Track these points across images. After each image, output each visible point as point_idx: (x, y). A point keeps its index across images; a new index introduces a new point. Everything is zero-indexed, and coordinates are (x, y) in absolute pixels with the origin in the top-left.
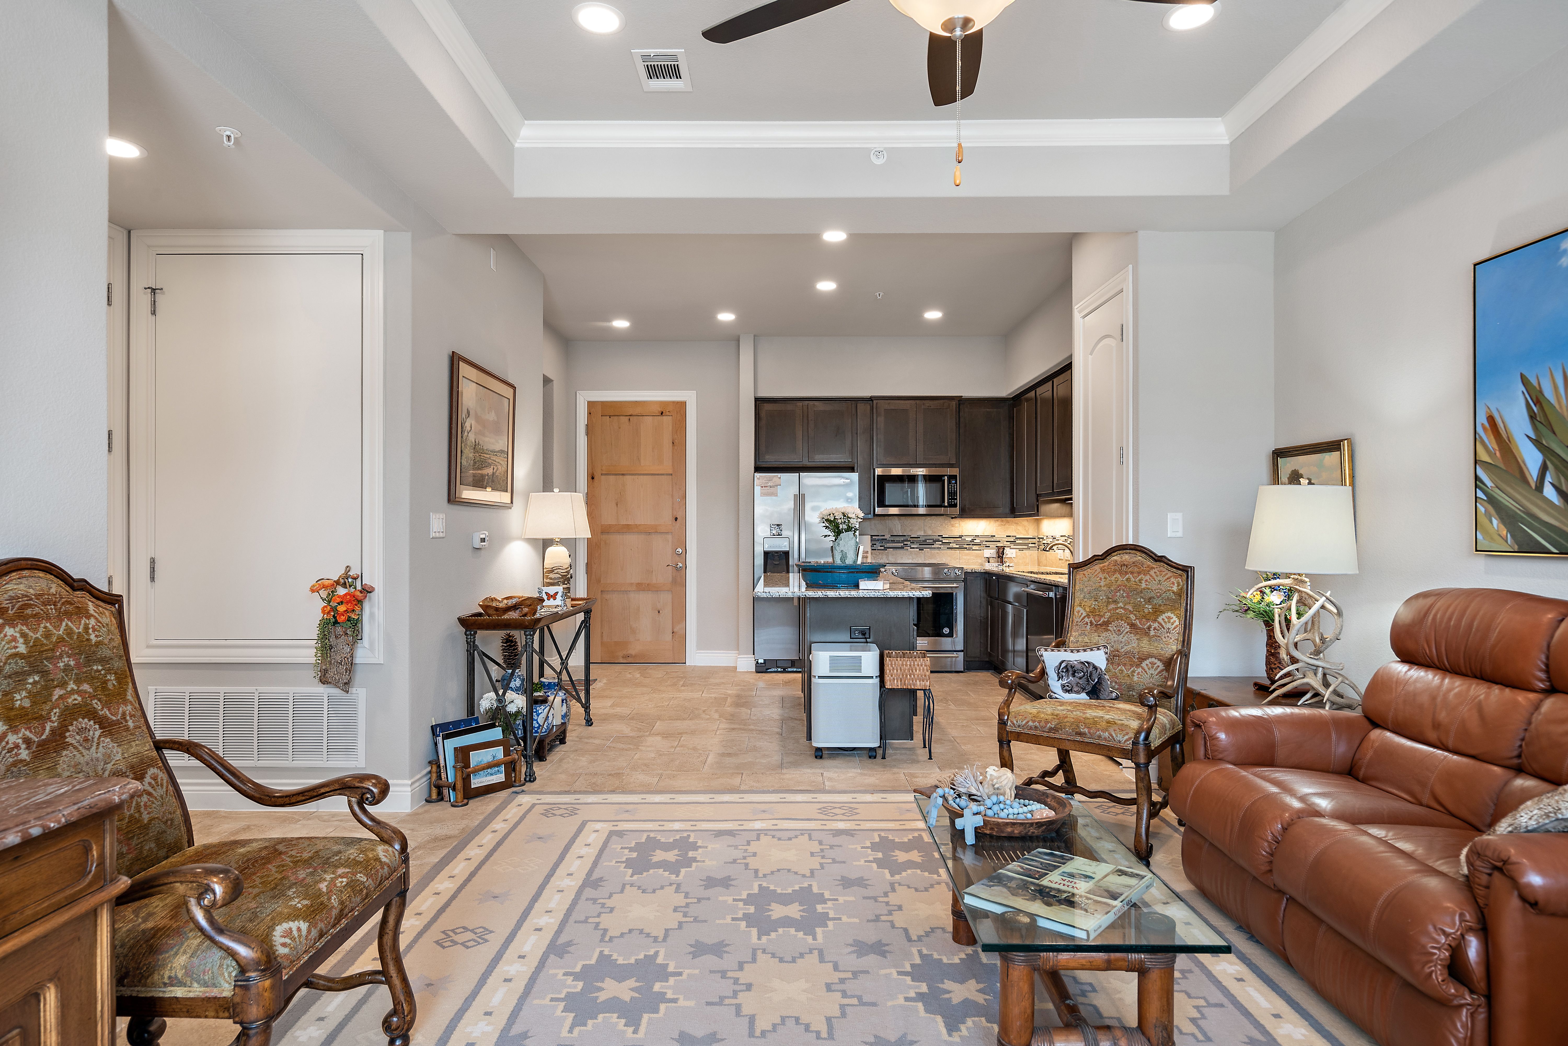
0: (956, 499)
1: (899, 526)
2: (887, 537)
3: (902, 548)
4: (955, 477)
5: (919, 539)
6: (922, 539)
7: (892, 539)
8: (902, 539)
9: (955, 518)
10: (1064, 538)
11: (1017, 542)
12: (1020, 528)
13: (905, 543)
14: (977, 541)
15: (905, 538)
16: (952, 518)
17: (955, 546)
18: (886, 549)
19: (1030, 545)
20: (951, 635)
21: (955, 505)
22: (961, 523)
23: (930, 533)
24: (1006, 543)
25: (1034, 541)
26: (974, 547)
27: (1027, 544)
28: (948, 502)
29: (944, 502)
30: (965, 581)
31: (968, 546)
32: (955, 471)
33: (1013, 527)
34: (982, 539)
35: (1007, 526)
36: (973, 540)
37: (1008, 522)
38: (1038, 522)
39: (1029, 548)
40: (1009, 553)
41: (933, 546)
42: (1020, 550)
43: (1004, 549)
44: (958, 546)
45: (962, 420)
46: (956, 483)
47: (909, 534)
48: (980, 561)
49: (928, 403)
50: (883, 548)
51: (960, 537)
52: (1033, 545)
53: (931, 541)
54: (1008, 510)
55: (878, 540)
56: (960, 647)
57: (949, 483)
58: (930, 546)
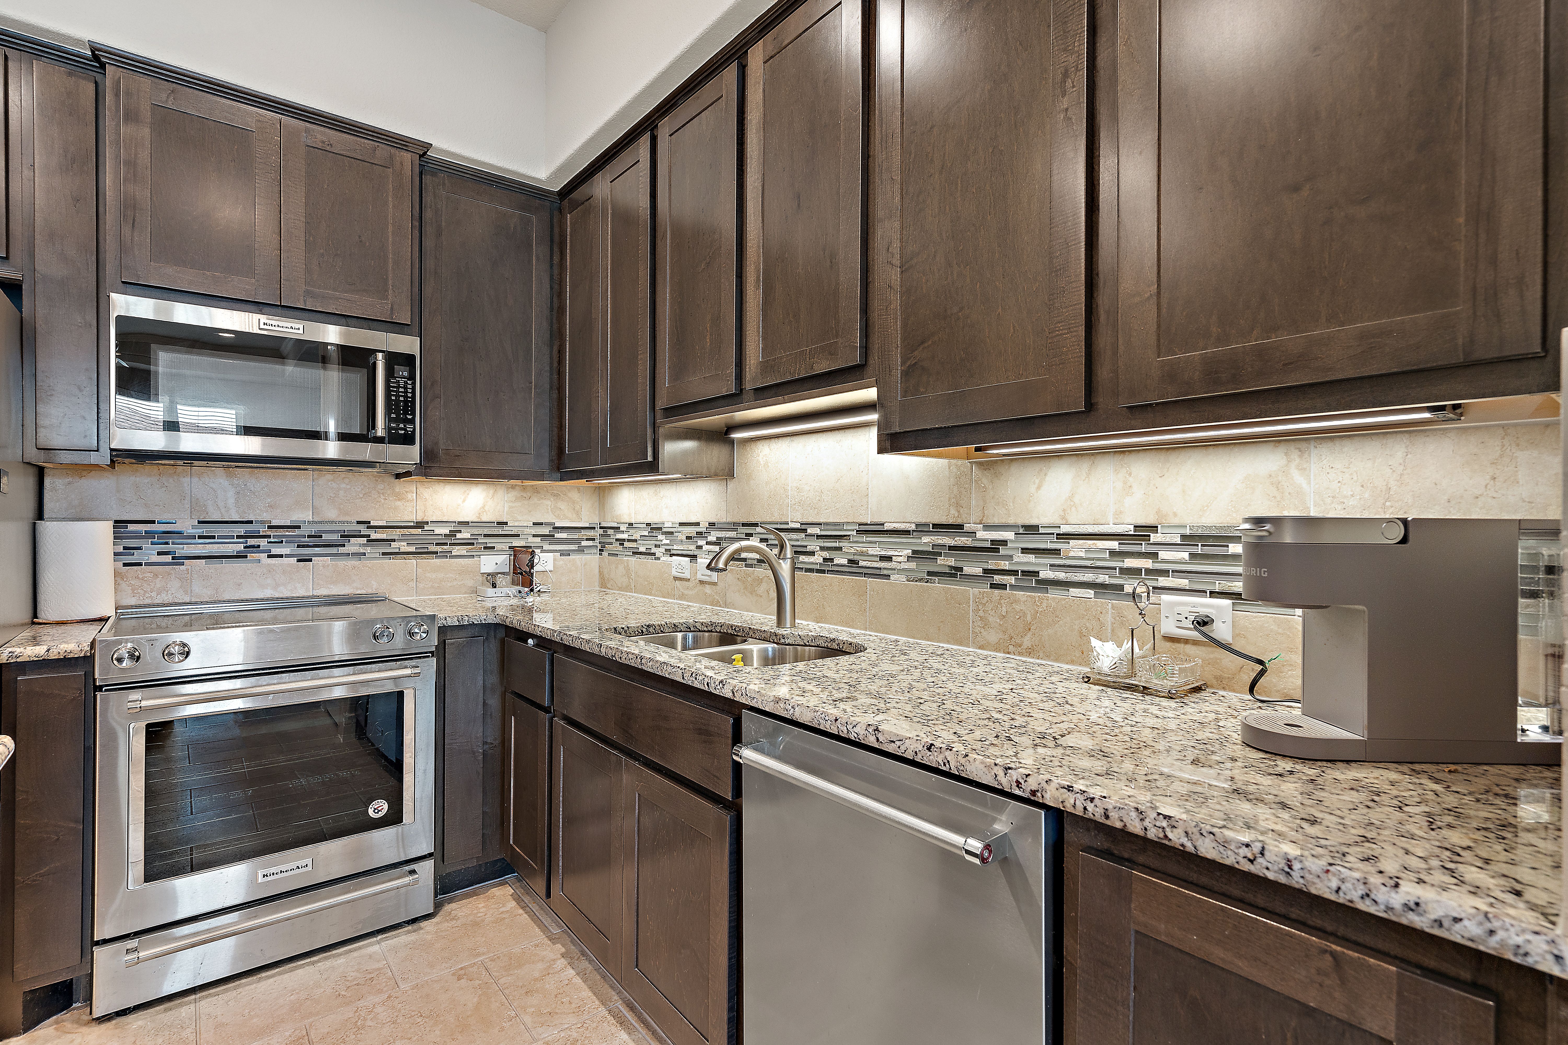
0: (412, 421)
1: (231, 494)
2: (187, 525)
3: (240, 556)
4: (409, 359)
5: (297, 532)
6: (305, 530)
7: (204, 530)
8: (241, 530)
9: (408, 474)
10: (692, 531)
11: (557, 535)
12: (562, 505)
13: (251, 542)
14: (465, 535)
15: (249, 527)
16: (398, 476)
17: (404, 547)
18: (178, 560)
19: (584, 543)
20: (394, 817)
21: (408, 439)
22: (421, 489)
23: (331, 514)
24: (531, 539)
25: (591, 533)
26: (457, 550)
27: (578, 541)
28: (389, 429)
29: (374, 427)
30: (440, 653)
31: (439, 549)
32: (408, 344)
33: (548, 503)
34: (476, 531)
35: (535, 500)
36: (453, 534)
37: (536, 490)
38: (602, 493)
39: (581, 550)
40: (545, 561)
41: (341, 550)
42: (564, 553)
43: (533, 554)
44: (412, 549)
45: (428, 214)
46: (412, 377)
47: (265, 516)
48: (470, 583)
49: (321, 134)
50: (168, 558)
51: (420, 525)
52: (590, 543)
53: (335, 537)
54: (545, 463)
55: (149, 534)
56: (426, 846)
57: (390, 373)
58: (334, 550)
